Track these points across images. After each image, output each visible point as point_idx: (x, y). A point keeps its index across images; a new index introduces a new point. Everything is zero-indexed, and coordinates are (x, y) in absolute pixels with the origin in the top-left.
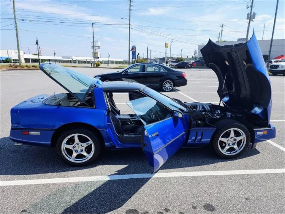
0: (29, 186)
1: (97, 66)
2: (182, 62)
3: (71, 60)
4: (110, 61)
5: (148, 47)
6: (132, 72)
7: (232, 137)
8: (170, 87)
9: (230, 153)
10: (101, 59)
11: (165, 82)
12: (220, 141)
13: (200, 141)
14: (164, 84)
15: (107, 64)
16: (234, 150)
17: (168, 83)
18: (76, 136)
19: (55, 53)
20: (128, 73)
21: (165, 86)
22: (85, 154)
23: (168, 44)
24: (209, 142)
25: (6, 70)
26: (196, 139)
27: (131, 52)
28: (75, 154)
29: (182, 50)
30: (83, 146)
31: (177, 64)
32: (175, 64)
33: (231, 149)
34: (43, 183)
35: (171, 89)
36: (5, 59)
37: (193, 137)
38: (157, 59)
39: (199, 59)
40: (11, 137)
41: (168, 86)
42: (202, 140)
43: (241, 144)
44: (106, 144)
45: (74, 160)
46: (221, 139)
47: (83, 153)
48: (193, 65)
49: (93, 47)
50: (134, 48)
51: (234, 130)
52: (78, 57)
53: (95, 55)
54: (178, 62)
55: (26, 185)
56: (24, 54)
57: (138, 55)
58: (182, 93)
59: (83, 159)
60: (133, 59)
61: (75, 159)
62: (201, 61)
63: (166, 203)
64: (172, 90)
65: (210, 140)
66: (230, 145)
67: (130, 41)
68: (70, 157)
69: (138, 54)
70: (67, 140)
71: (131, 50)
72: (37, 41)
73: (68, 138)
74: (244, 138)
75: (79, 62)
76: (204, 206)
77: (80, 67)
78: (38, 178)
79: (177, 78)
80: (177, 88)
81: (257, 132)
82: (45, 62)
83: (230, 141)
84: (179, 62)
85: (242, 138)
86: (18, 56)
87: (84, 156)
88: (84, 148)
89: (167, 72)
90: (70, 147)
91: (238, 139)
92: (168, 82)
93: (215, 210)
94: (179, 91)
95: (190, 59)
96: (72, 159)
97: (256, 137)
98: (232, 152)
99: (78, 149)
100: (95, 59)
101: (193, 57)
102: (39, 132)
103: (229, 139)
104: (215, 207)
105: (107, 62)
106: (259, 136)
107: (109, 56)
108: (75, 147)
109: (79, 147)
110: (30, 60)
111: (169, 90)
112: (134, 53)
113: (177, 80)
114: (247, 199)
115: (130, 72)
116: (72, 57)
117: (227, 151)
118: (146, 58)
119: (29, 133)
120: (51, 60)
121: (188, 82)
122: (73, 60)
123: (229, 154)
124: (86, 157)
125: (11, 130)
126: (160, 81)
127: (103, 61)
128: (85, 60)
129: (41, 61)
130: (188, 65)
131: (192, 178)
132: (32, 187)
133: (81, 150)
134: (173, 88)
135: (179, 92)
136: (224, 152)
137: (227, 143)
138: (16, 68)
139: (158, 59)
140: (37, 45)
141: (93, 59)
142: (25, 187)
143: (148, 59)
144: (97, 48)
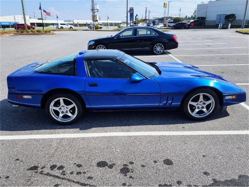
0: (23, 140)
1: (96, 29)
2: (180, 22)
3: (73, 23)
4: (109, 23)
5: (146, 8)
6: (124, 36)
7: (201, 101)
8: (161, 50)
9: (200, 116)
10: (100, 22)
11: (156, 46)
12: (190, 104)
13: (171, 105)
14: (155, 47)
15: (106, 27)
16: (203, 113)
17: (159, 47)
18: (61, 100)
19: (57, 17)
20: (120, 37)
21: (156, 49)
22: (70, 114)
23: (167, 4)
24: (179, 106)
25: (13, 35)
26: (167, 103)
27: (129, 14)
28: (61, 115)
29: (180, 10)
30: (68, 108)
31: (174, 24)
32: (172, 25)
33: (201, 112)
34: (34, 138)
35: (162, 52)
36: (13, 24)
37: (164, 101)
38: (155, 19)
39: (197, 19)
40: (9, 100)
41: (158, 49)
42: (173, 104)
43: (210, 107)
44: (87, 106)
45: (61, 120)
46: (190, 103)
47: (68, 114)
48: (191, 25)
49: (93, 10)
50: (132, 10)
51: (203, 95)
52: (80, 20)
53: (94, 18)
54: (175, 23)
55: (21, 140)
56: (30, 19)
57: (136, 17)
58: (172, 56)
59: (69, 119)
60: (130, 20)
61: (63, 119)
62: (199, 21)
63: (132, 157)
64: (164, 53)
65: (180, 103)
66: (200, 108)
67: (128, 3)
68: (58, 117)
69: (137, 15)
70: (54, 103)
71: (129, 12)
72: (40, 6)
73: (55, 102)
74: (213, 102)
75: (81, 25)
76: (164, 161)
77: (81, 30)
78: (31, 134)
79: (168, 41)
80: (168, 51)
81: (225, 96)
82: (49, 26)
83: (199, 104)
84: (177, 22)
85: (211, 102)
86: (24, 21)
87: (69, 117)
88: (68, 110)
89: (158, 35)
90: (57, 109)
91: (207, 103)
92: (159, 45)
93: (173, 164)
94: (170, 53)
95: (190, 19)
96: (59, 119)
97: (224, 102)
98: (202, 115)
99: (64, 110)
100: (94, 22)
101: (192, 16)
102: (31, 96)
103: (198, 102)
104: (173, 162)
105: (106, 25)
106: (230, 100)
107: (108, 18)
108: (61, 109)
109: (64, 109)
110: (36, 25)
111: (160, 53)
112: (132, 15)
113: (168, 43)
114: (204, 156)
115: (123, 36)
116: (73, 20)
117: (196, 114)
118: (145, 19)
119: (22, 96)
120: (55, 24)
121: (179, 45)
122: (75, 23)
123: (198, 116)
124: (71, 117)
125: (8, 94)
126: (151, 44)
127: (102, 23)
128: (86, 23)
129: (45, 26)
130: (186, 26)
131: (159, 137)
132: (26, 141)
133: (66, 111)
134: (164, 51)
135: (170, 55)
136: (194, 114)
137: (196, 107)
138: (22, 32)
139: (157, 19)
140: (40, 10)
141: (93, 22)
142: (20, 141)
143: (147, 20)
144: (96, 11)
